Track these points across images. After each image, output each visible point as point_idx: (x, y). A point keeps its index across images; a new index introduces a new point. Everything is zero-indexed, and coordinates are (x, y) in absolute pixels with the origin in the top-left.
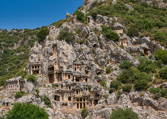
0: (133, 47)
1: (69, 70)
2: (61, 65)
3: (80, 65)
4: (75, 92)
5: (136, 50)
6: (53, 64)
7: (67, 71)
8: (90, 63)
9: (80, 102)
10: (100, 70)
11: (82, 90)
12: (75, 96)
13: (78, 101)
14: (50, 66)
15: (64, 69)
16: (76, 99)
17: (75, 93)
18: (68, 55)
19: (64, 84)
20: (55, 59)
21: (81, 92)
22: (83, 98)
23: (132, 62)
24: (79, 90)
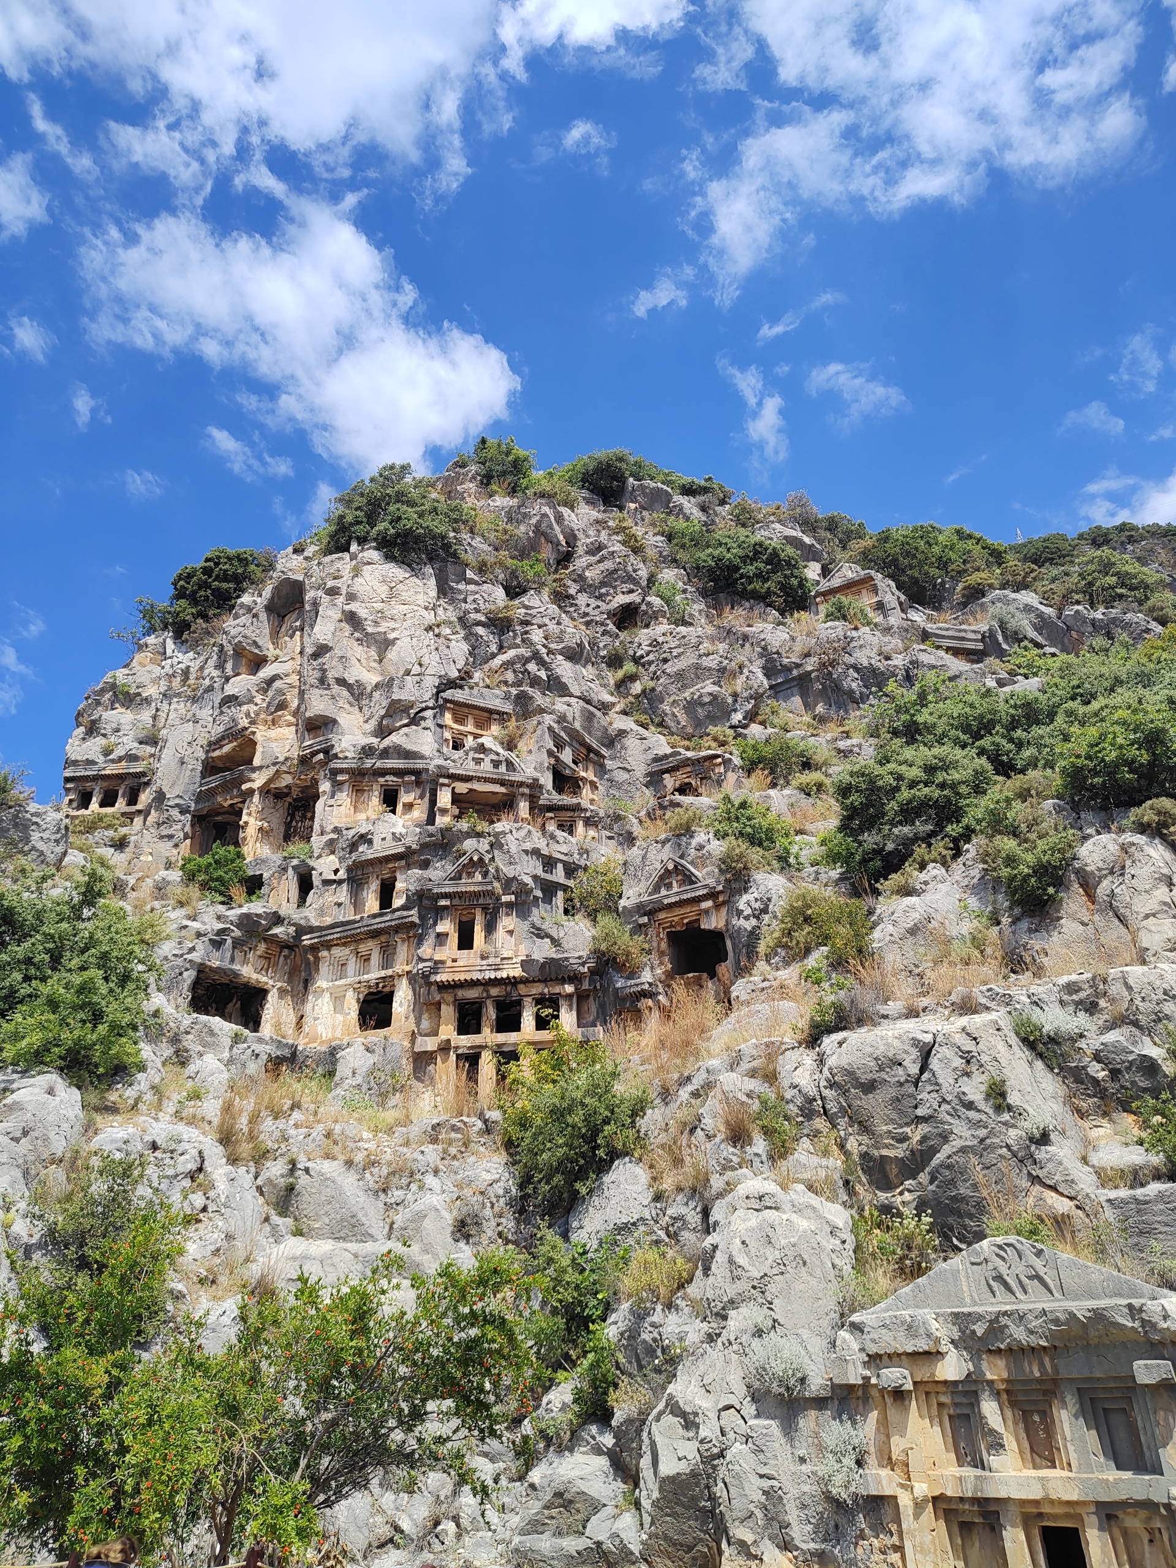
1: (394, 740)
2: (317, 707)
3: (503, 717)
4: (446, 926)
5: (970, 645)
6: (244, 722)
7: (367, 751)
8: (589, 716)
9: (502, 1038)
10: (687, 762)
11: (522, 905)
12: (438, 965)
13: (468, 1022)
14: (219, 745)
15: (345, 737)
16: (448, 1012)
17: (441, 938)
18: (391, 636)
19: (326, 866)
21: (507, 922)
22: (537, 989)
24: (485, 909)
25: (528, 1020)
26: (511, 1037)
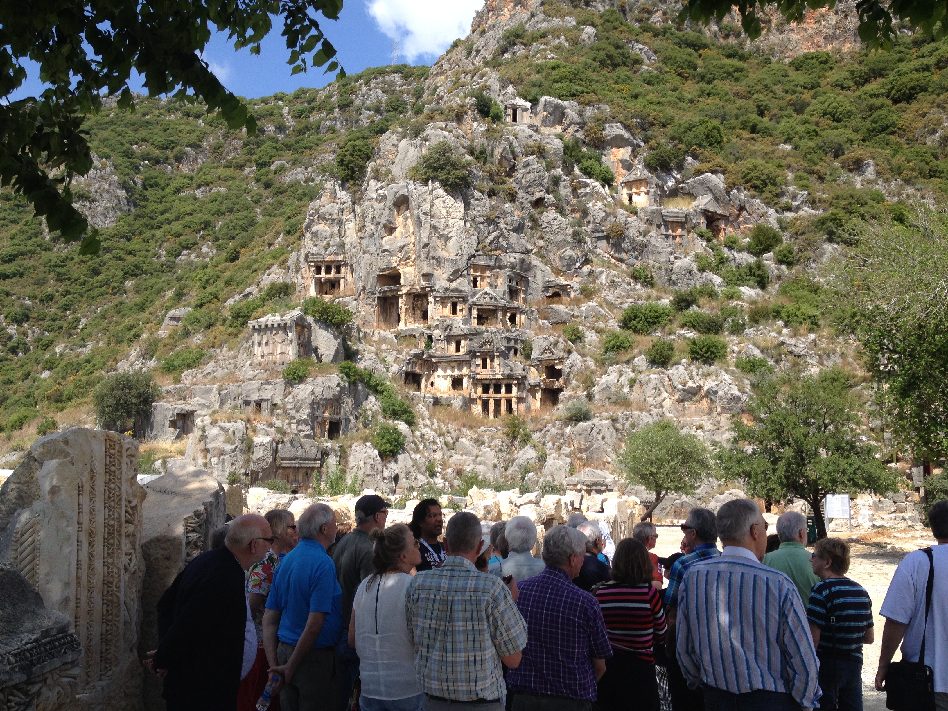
0: (670, 210)
1: (454, 285)
2: (426, 269)
3: (491, 268)
4: (479, 361)
5: (679, 220)
6: (395, 265)
7: (447, 290)
8: (523, 261)
9: (496, 395)
10: (558, 285)
11: (502, 355)
12: (476, 373)
13: (486, 390)
14: (384, 270)
15: (438, 282)
16: (479, 386)
17: (478, 365)
18: (450, 235)
19: (437, 333)
20: (405, 248)
21: (497, 361)
22: (506, 382)
23: (669, 261)
24: (490, 356)
25: (503, 390)
26: (499, 395)
